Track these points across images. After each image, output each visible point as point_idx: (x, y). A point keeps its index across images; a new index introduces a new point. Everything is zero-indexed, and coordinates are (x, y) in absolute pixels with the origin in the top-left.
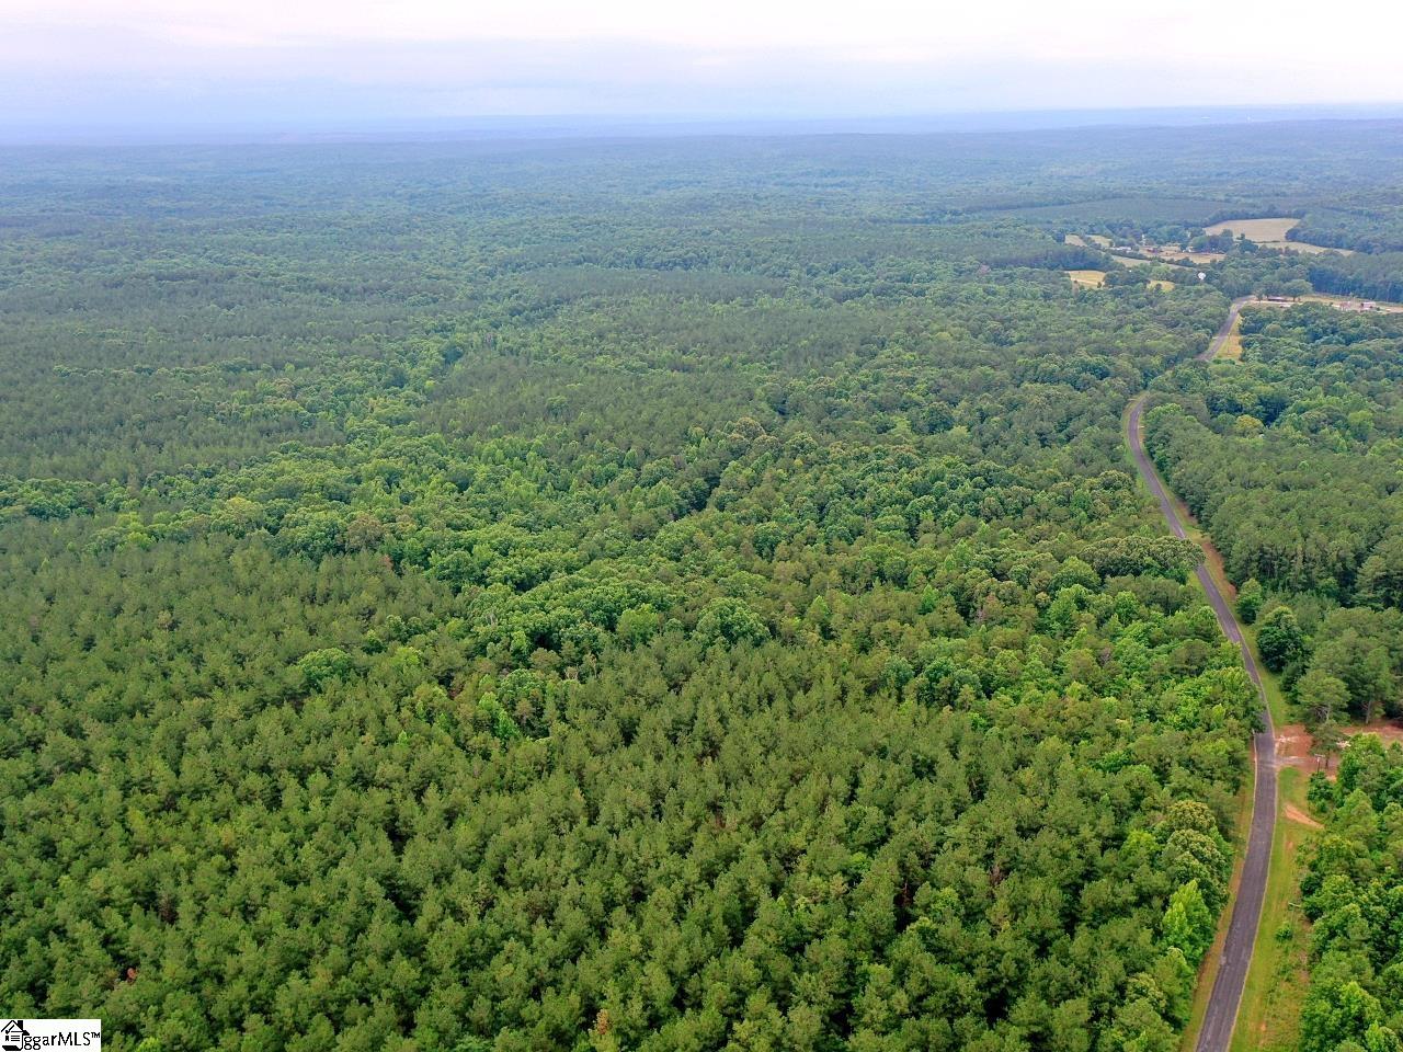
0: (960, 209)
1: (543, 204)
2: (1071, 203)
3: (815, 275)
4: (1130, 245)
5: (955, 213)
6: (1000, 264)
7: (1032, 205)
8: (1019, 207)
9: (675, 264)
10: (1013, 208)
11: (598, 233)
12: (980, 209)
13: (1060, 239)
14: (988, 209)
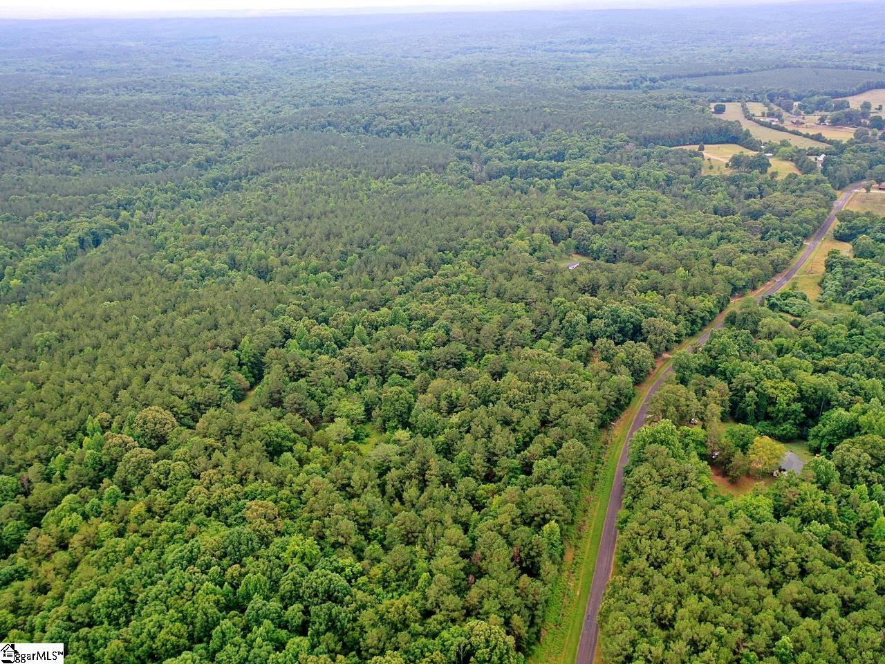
0: (658, 77)
1: (358, 68)
2: (749, 71)
3: (491, 147)
4: (779, 116)
5: (653, 80)
6: (646, 142)
7: (717, 74)
8: (705, 75)
9: (392, 131)
10: (701, 76)
11: (369, 96)
12: (674, 77)
13: (720, 110)
14: (680, 77)
